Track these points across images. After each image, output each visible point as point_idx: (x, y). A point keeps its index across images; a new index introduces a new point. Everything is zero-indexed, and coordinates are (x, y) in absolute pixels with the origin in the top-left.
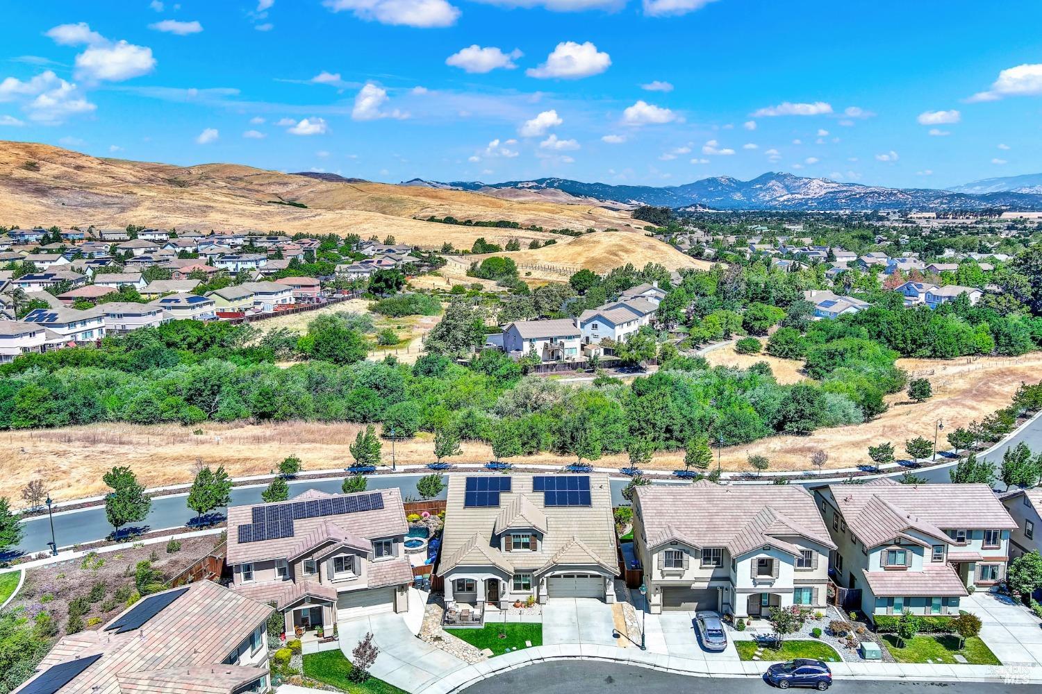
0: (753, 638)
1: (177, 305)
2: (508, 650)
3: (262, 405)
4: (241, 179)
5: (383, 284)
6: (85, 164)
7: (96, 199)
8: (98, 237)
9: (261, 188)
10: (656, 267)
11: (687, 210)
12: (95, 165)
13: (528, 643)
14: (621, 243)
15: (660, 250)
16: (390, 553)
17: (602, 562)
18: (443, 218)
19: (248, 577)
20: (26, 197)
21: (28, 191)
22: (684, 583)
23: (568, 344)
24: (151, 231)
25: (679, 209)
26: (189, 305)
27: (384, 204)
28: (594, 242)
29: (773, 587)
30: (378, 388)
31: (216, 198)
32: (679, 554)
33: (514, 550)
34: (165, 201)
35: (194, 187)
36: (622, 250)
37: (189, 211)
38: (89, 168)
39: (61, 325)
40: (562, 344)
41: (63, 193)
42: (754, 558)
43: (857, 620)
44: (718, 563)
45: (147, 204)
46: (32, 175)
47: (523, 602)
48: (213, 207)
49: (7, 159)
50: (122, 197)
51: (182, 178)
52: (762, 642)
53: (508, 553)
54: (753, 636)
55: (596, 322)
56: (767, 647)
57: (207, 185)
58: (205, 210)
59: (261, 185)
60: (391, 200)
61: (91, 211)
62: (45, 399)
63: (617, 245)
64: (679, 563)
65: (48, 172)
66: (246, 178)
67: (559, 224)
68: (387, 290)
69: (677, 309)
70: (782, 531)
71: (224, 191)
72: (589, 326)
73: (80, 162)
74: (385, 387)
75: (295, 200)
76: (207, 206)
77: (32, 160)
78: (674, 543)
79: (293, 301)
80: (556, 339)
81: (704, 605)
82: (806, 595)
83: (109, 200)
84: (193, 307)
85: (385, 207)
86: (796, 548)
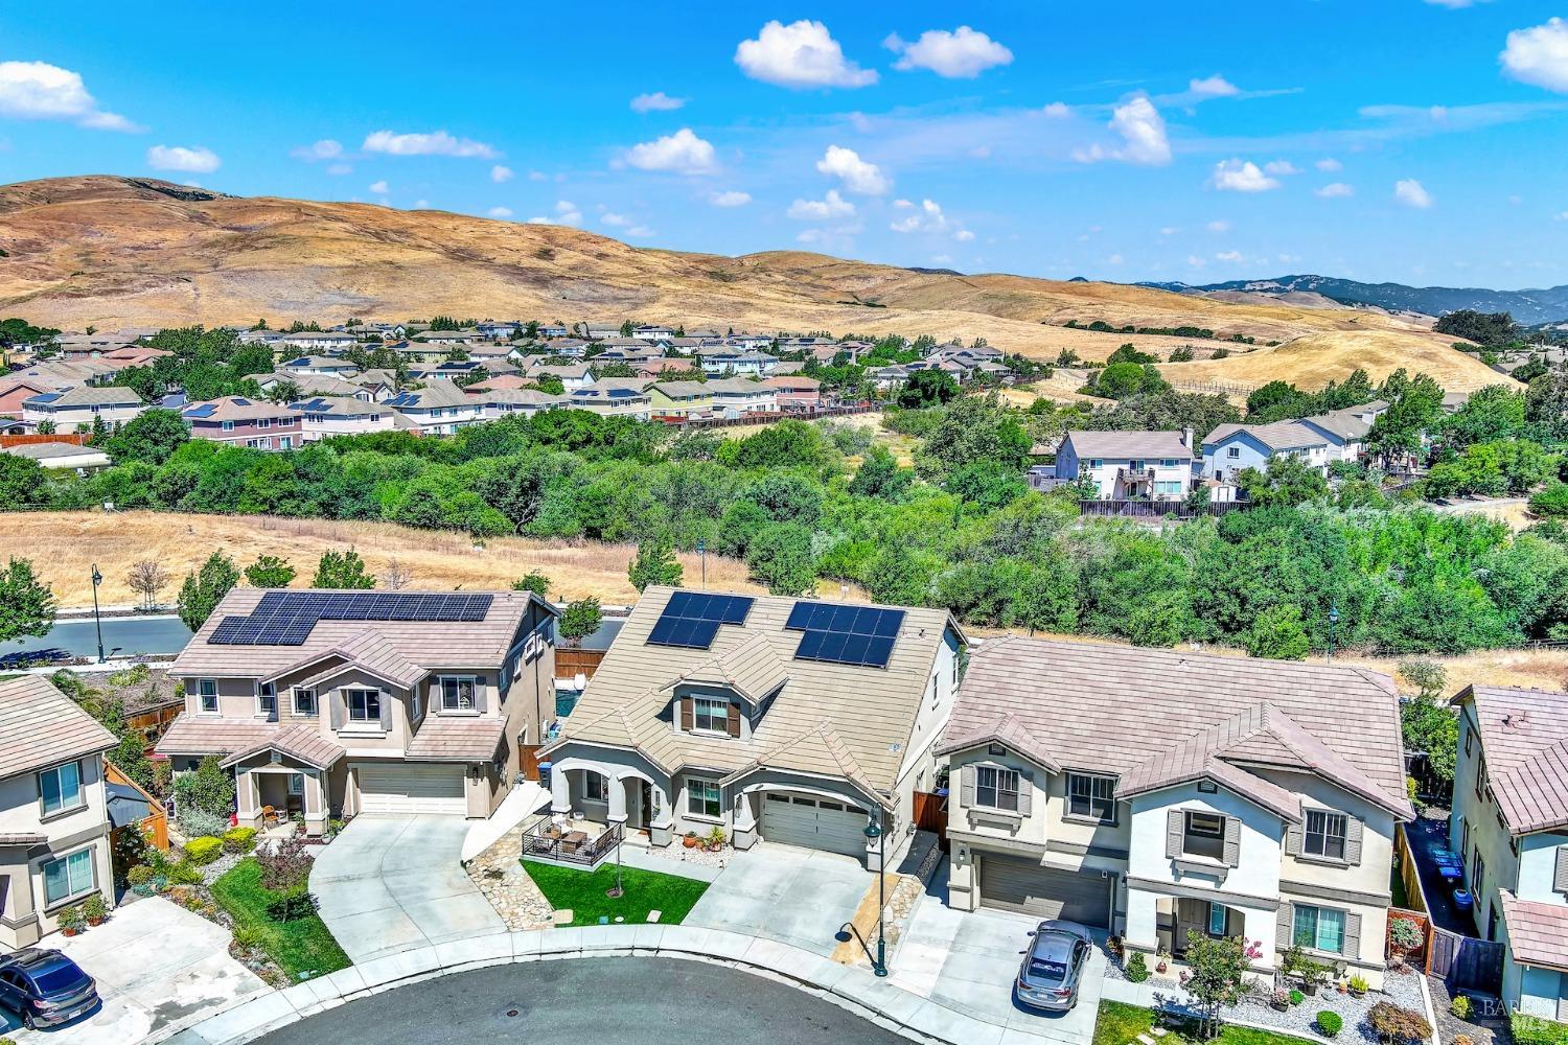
0: (1154, 1003)
1: (594, 398)
2: (605, 919)
3: (588, 515)
4: (807, 272)
5: (918, 392)
6: (609, 252)
7: (606, 292)
8: (585, 335)
9: (832, 284)
10: (1416, 380)
11: (1559, 328)
12: (621, 253)
13: (654, 915)
14: (1369, 348)
15: (1444, 362)
16: (471, 703)
17: (856, 777)
18: (1089, 324)
19: (210, 704)
20: (521, 288)
21: (526, 281)
22: (1021, 847)
23: (1162, 473)
24: (651, 328)
25: (1543, 326)
26: (608, 399)
27: (1001, 303)
28: (1321, 347)
29: (1223, 888)
30: (771, 505)
31: (763, 293)
32: (1011, 777)
33: (696, 730)
34: (691, 296)
35: (743, 282)
36: (1371, 361)
37: (720, 309)
38: (615, 256)
39: (420, 411)
40: (1152, 473)
41: (568, 283)
42: (1177, 807)
43: (1469, 1018)
44: (1107, 815)
45: (668, 299)
46: (543, 264)
47: (702, 839)
48: (752, 305)
49: (519, 245)
50: (638, 290)
51: (729, 271)
52: (1173, 1016)
53: (686, 734)
54: (1158, 997)
55: (1236, 444)
56: (1177, 1029)
57: (759, 279)
58: (740, 307)
59: (833, 279)
60: (1013, 297)
61: (595, 307)
62: (286, 477)
63: (1362, 351)
64: (1010, 800)
65: (564, 260)
66: (815, 271)
67: (1286, 334)
68: (923, 402)
69: (1405, 431)
70: (1269, 753)
71: (781, 287)
72: (1223, 451)
73: (603, 249)
74: (785, 506)
75: (877, 299)
76: (744, 304)
77: (549, 247)
78: (996, 748)
79: (777, 409)
80: (1142, 463)
81: (1077, 910)
82: (1326, 927)
83: (622, 294)
84: (616, 404)
85: (1002, 308)
86: (1294, 802)
